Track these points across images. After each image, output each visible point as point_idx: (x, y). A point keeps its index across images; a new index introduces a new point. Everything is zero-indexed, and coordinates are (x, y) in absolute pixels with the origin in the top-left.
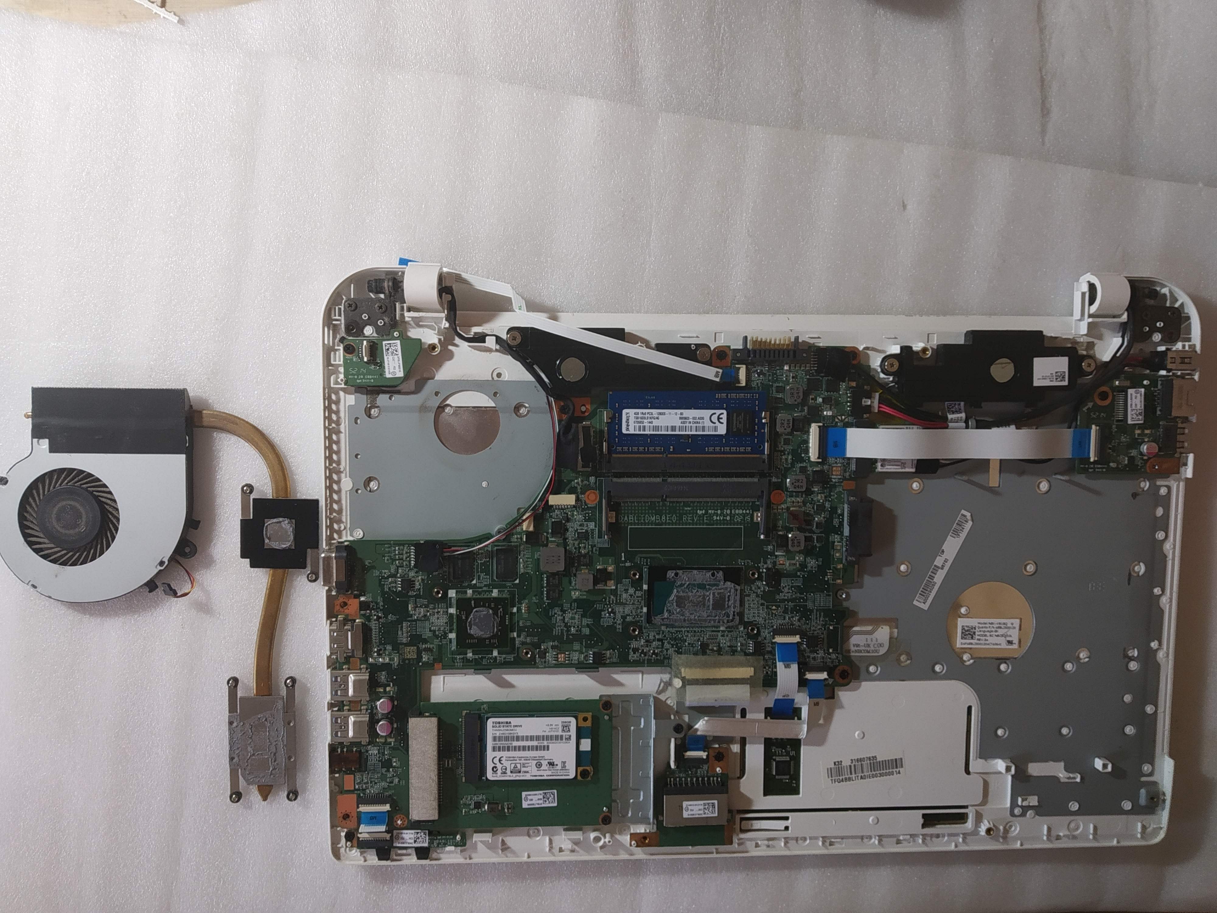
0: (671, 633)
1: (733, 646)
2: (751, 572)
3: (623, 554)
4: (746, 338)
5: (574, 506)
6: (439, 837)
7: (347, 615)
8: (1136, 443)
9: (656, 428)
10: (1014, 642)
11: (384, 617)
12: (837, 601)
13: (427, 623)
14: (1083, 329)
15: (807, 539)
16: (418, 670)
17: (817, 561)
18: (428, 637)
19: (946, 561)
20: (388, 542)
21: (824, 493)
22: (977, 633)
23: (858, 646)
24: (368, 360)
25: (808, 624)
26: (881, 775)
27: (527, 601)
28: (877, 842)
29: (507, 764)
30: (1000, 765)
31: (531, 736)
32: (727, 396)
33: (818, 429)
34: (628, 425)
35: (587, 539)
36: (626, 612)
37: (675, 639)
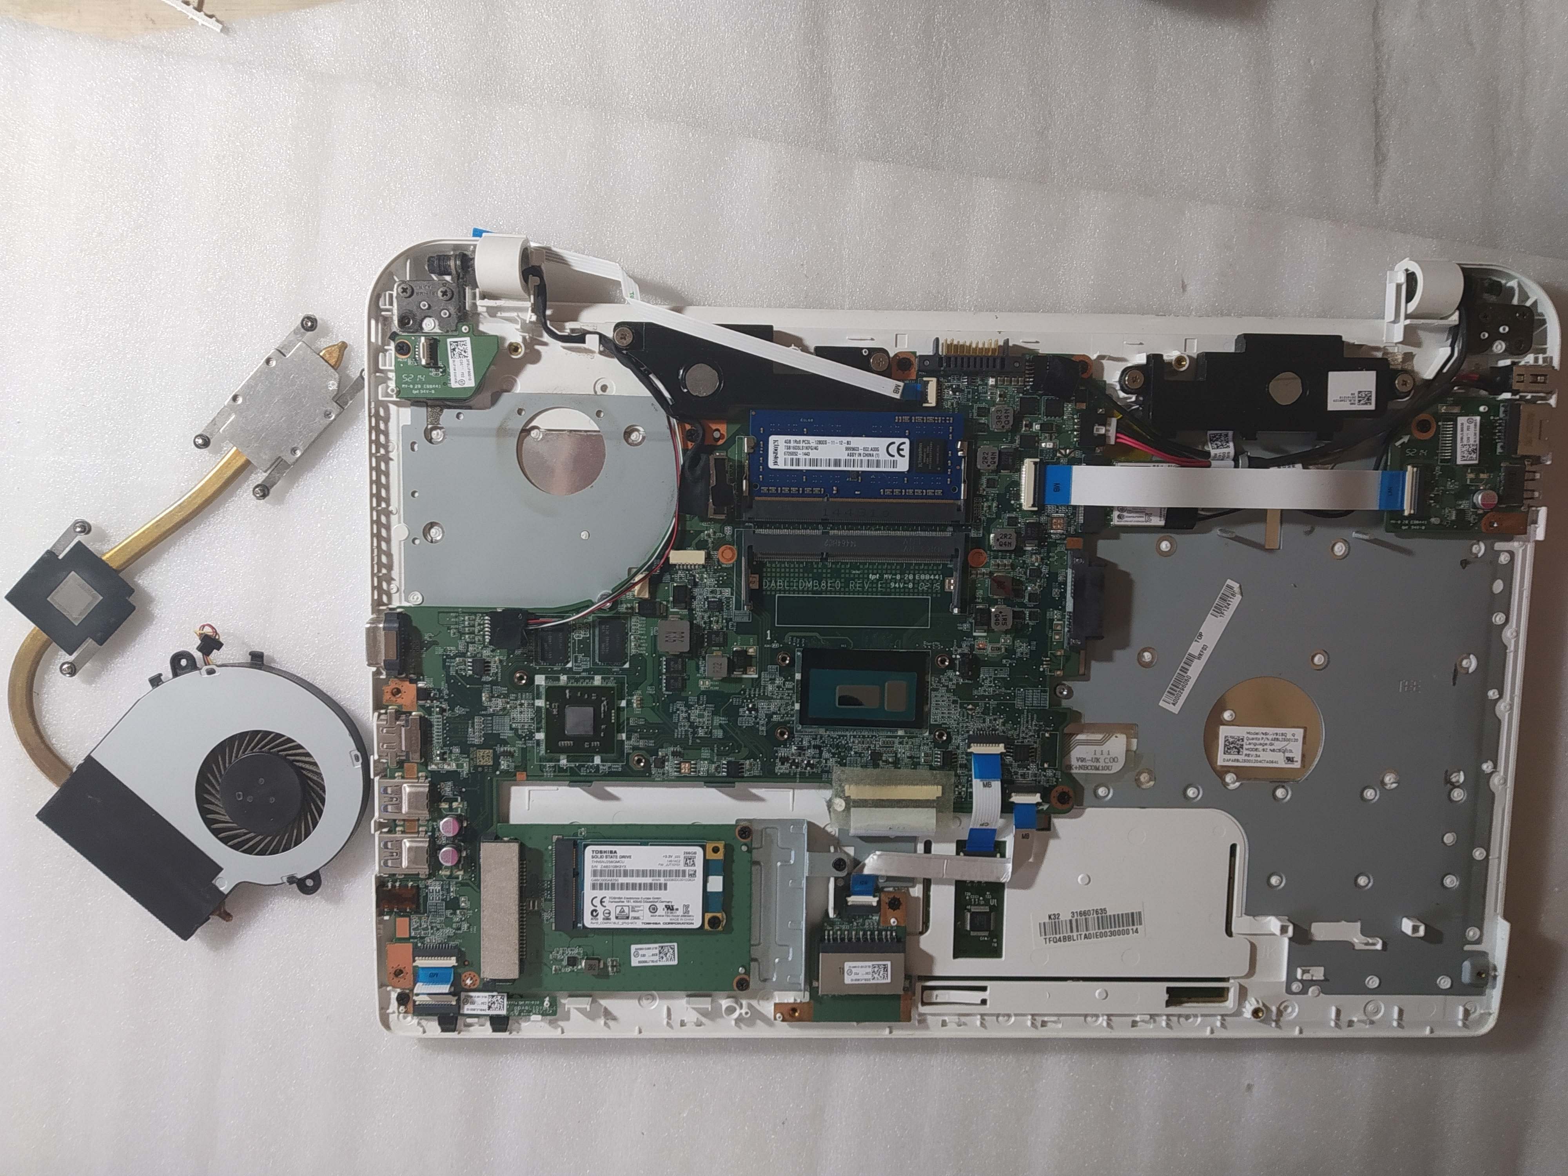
0: (832, 738)
1: (914, 757)
2: (939, 659)
3: (769, 632)
4: (937, 340)
5: (703, 566)
6: (521, 1003)
7: (401, 706)
8: (1467, 492)
9: (814, 462)
10: (1295, 759)
11: (449, 710)
12: (1055, 700)
13: (507, 720)
14: (1398, 334)
15: (1017, 616)
16: (495, 779)
17: (1030, 645)
18: (508, 737)
19: (1205, 648)
20: (455, 610)
21: (1040, 554)
22: (1245, 747)
23: (1083, 760)
24: (427, 364)
25: (1016, 729)
26: (1113, 934)
27: (639, 692)
28: (1105, 1024)
29: (611, 907)
30: (1273, 924)
31: (643, 871)
32: (911, 419)
33: (1033, 466)
34: (776, 457)
35: (720, 610)
36: (772, 709)
37: (838, 746)
